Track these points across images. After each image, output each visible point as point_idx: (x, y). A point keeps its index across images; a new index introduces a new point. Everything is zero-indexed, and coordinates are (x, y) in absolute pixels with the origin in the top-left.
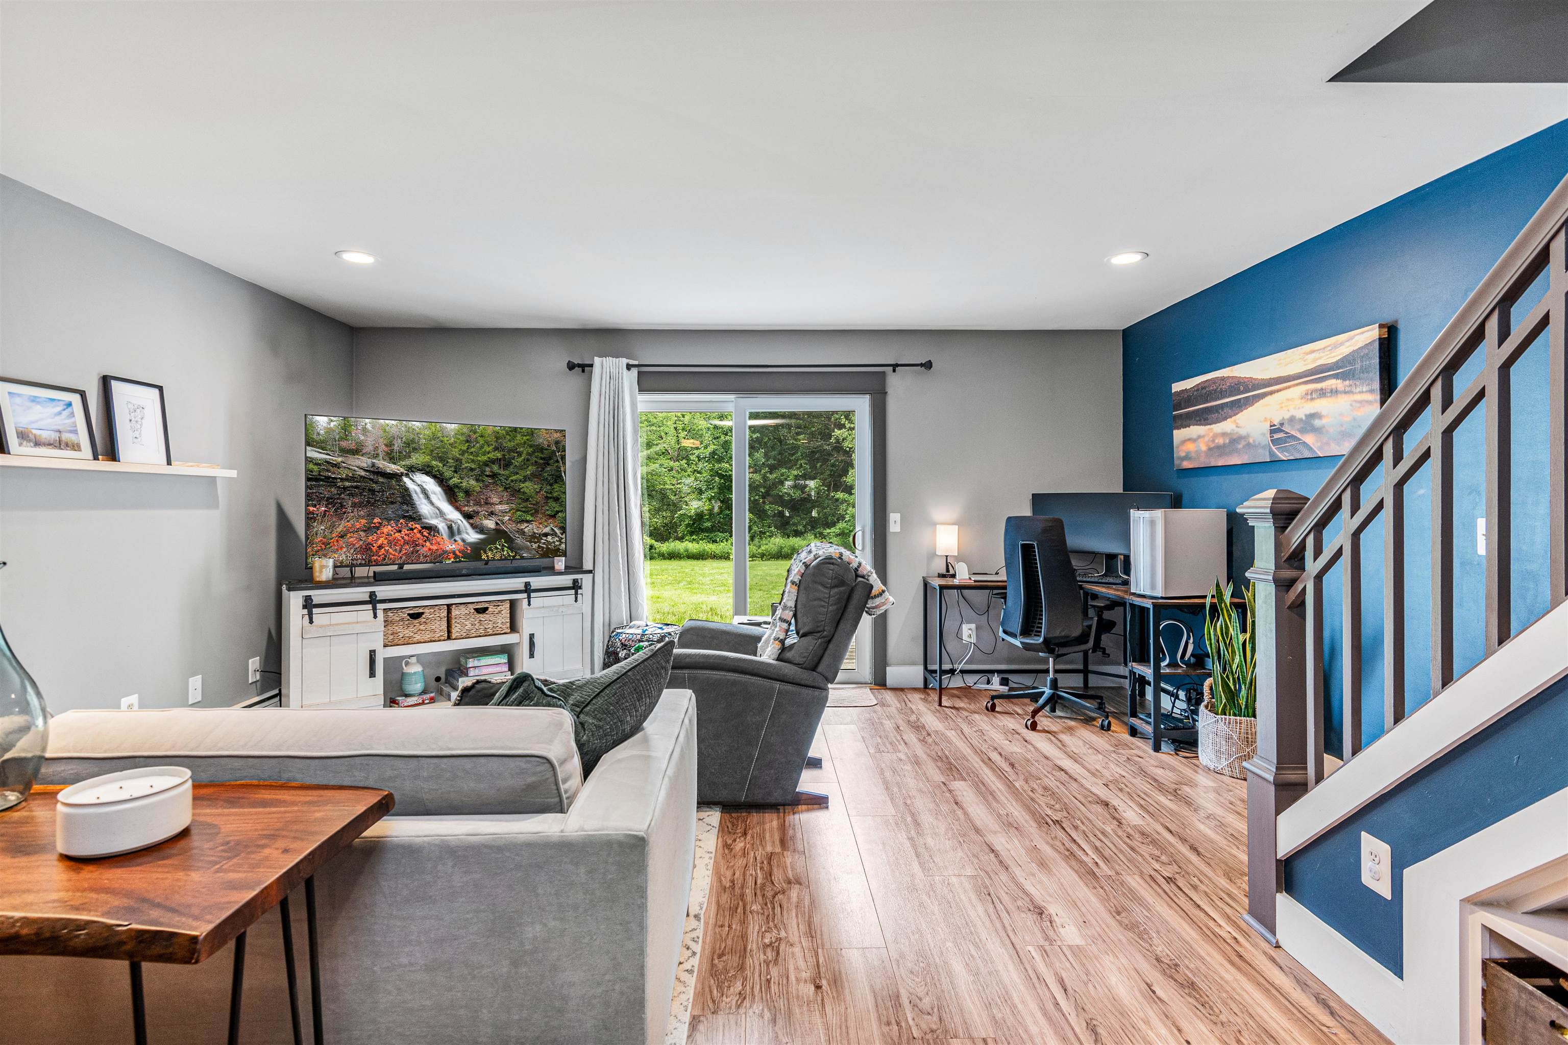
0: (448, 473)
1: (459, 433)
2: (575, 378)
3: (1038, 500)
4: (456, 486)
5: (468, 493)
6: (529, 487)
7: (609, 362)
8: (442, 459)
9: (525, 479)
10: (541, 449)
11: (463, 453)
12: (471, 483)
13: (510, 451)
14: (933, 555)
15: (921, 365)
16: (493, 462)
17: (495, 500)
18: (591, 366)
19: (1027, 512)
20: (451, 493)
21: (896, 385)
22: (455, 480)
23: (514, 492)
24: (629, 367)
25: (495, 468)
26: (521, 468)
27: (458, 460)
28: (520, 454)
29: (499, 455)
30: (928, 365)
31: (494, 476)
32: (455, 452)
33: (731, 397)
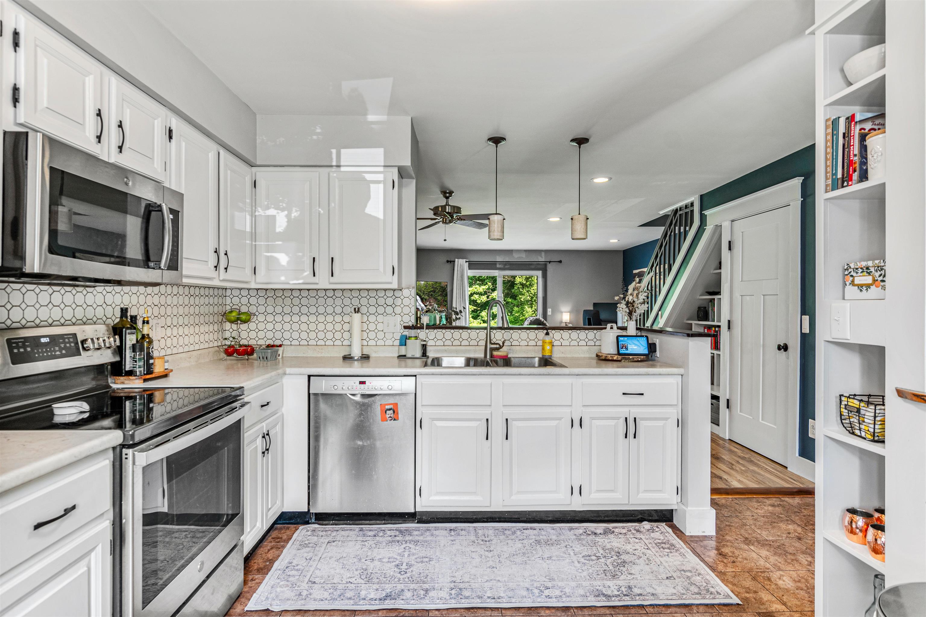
0: (421, 295)
1: (424, 284)
2: (449, 266)
3: (595, 305)
4: (423, 298)
5: (426, 300)
6: (439, 298)
7: (460, 260)
8: (420, 291)
9: (439, 296)
10: (443, 287)
11: (425, 289)
12: (426, 297)
13: (435, 288)
14: (561, 322)
15: (558, 262)
16: (431, 291)
17: (432, 301)
18: (454, 261)
19: (591, 308)
20: (422, 300)
21: (550, 267)
22: (423, 296)
23: (436, 299)
24: (466, 262)
25: (432, 293)
26: (438, 293)
27: (424, 291)
28: (437, 289)
29: (433, 289)
30: (560, 262)
31: (432, 295)
32: (423, 289)
33: (497, 271)
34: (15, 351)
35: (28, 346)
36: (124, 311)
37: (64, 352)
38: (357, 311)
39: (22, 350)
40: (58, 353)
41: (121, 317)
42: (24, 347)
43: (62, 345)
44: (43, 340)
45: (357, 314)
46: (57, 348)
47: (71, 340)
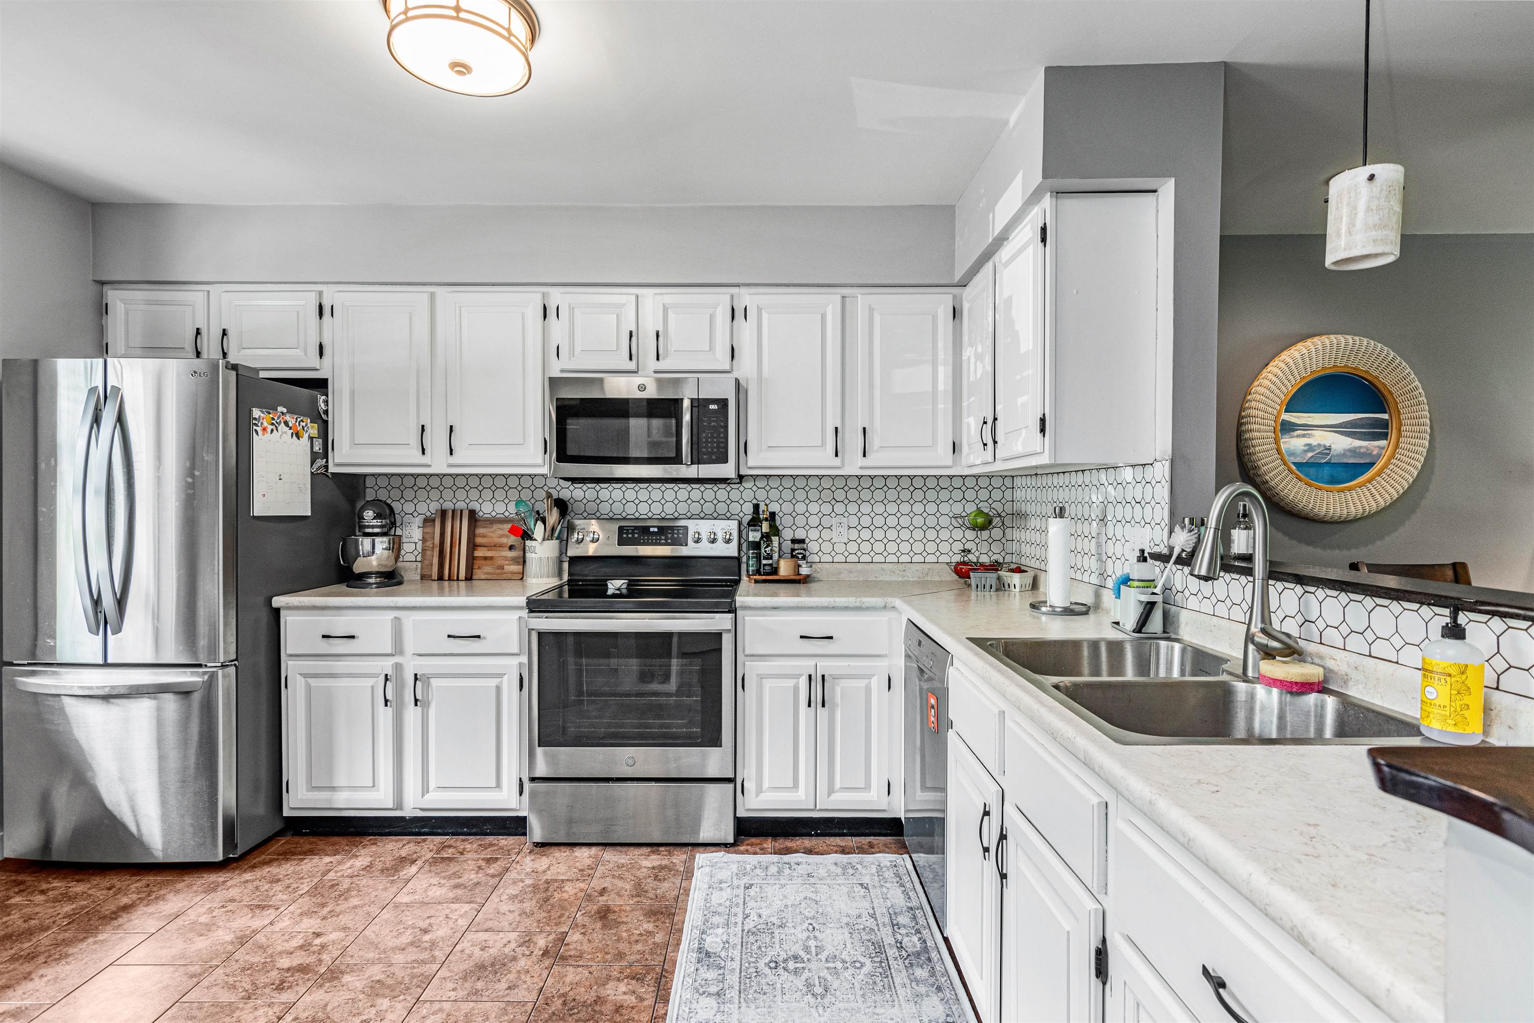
34: (625, 536)
35: (636, 533)
36: (756, 507)
37: (669, 541)
38: (1061, 513)
39: (630, 536)
40: (663, 541)
41: (754, 513)
42: (633, 533)
43: (669, 536)
44: (652, 529)
45: (1058, 519)
46: (663, 538)
47: (681, 532)
